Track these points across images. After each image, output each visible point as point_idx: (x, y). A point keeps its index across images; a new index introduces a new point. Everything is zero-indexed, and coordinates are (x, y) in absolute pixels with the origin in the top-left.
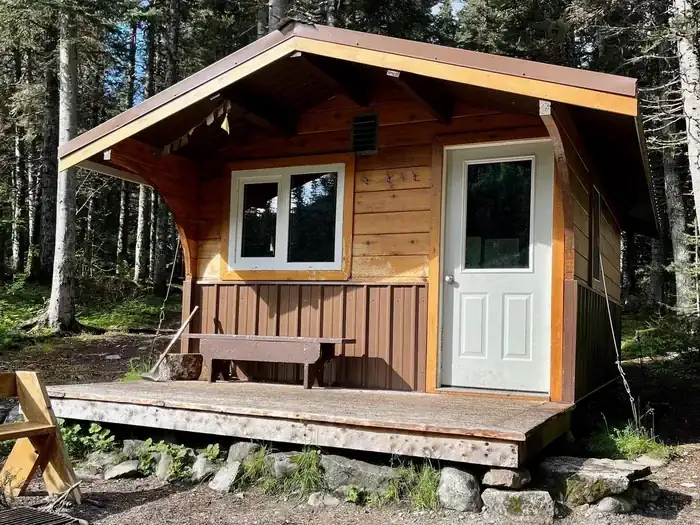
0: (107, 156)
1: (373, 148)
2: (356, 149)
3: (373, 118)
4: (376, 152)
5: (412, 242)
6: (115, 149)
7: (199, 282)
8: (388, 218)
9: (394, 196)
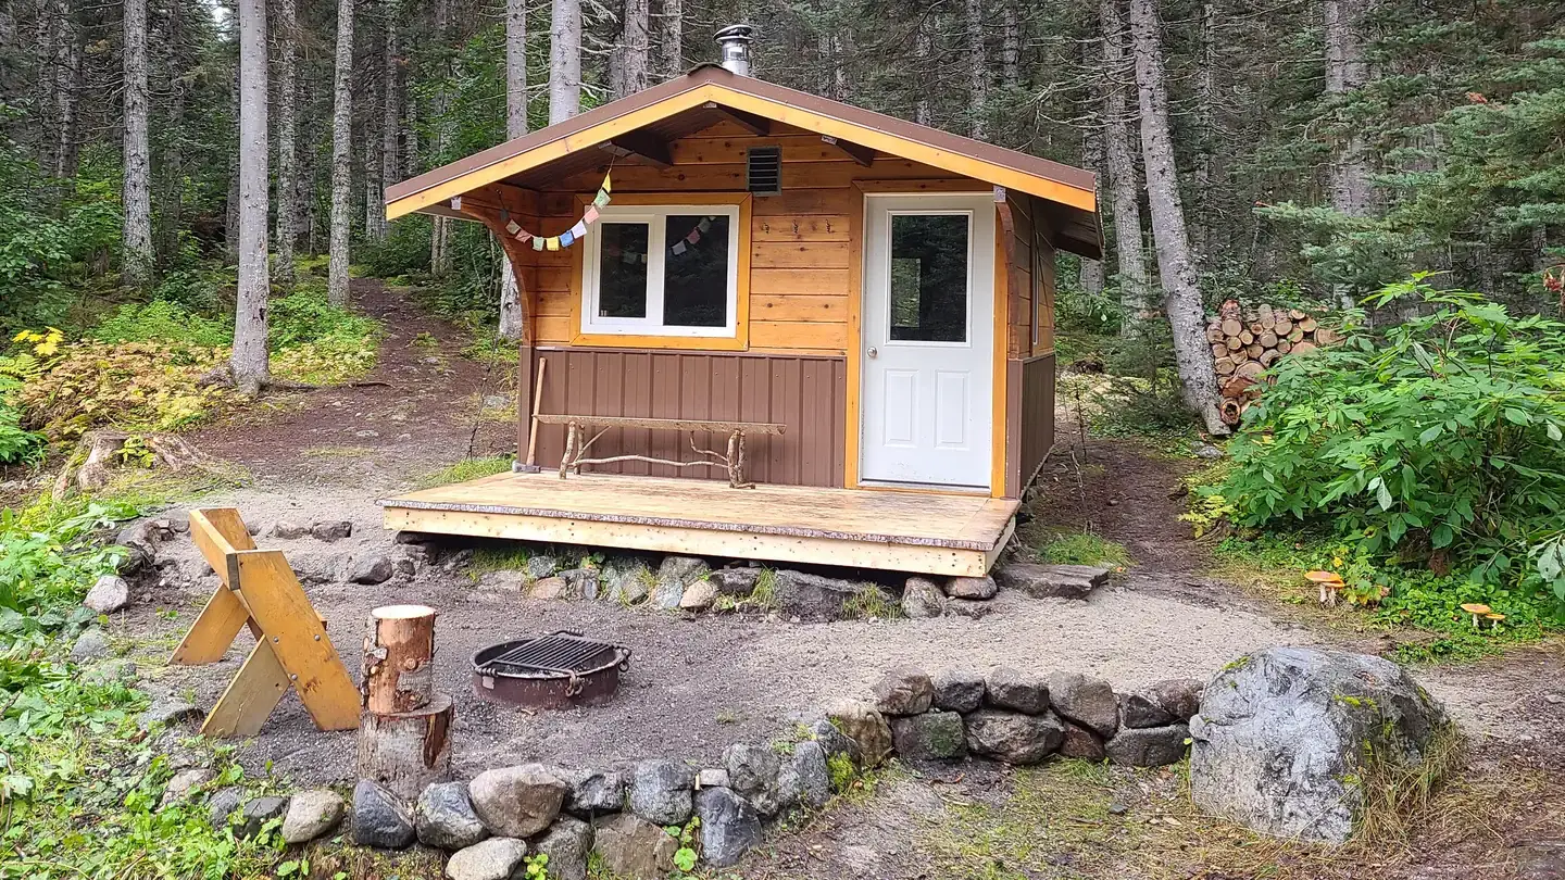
0: (457, 205)
1: (774, 189)
2: (752, 189)
3: (776, 151)
4: (778, 193)
5: (827, 306)
6: (465, 196)
7: (538, 348)
8: (794, 276)
9: (802, 249)
